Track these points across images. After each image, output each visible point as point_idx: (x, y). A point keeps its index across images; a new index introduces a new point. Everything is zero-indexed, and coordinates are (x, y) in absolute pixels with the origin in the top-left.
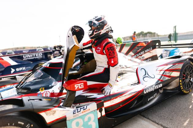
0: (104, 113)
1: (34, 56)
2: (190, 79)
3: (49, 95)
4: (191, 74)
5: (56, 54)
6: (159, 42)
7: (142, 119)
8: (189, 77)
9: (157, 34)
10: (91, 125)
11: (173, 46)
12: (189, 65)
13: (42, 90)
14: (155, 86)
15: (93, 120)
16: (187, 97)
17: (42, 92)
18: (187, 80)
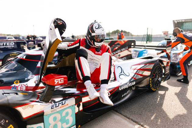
0: (81, 108)
1: (5, 45)
2: (158, 78)
3: (24, 88)
4: (159, 74)
5: (30, 45)
6: (134, 42)
7: (115, 114)
8: (157, 76)
9: (131, 34)
10: (68, 120)
11: (146, 48)
12: (158, 65)
13: (17, 83)
14: (129, 83)
15: (71, 114)
16: (154, 94)
17: (17, 85)
18: (156, 79)
